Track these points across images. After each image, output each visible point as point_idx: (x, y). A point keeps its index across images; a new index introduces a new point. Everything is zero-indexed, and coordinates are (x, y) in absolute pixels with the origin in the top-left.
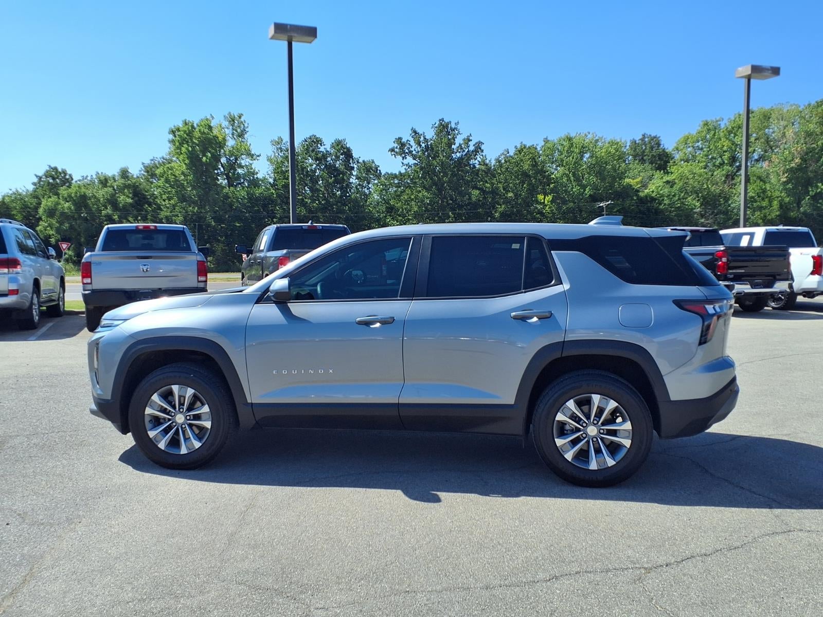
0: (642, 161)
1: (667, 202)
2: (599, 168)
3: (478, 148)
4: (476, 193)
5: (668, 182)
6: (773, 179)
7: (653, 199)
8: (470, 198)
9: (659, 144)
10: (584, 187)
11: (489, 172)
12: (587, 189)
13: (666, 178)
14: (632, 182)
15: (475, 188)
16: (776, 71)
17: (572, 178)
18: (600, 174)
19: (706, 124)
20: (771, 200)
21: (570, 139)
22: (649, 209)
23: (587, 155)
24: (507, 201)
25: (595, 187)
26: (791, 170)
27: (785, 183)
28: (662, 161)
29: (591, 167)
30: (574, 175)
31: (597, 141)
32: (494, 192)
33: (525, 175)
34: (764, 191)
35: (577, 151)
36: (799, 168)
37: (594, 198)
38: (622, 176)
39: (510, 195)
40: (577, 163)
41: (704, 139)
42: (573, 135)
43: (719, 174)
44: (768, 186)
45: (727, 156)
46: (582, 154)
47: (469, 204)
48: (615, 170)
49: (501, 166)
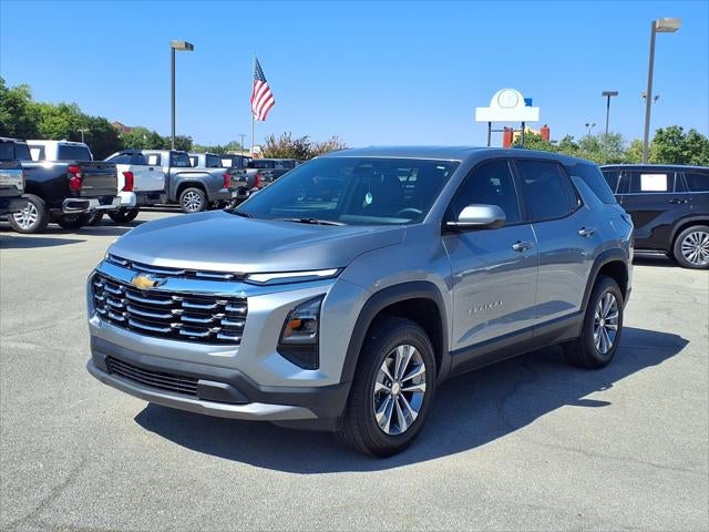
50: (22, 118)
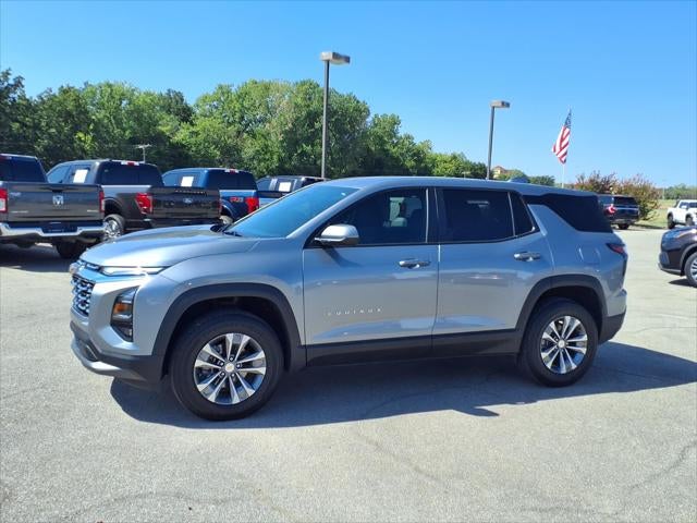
0: (169, 112)
1: (194, 149)
2: (137, 114)
3: (18, 83)
4: (16, 126)
5: (193, 132)
6: (273, 138)
7: (183, 146)
8: (11, 130)
9: (182, 100)
10: (124, 130)
11: (29, 107)
12: (127, 133)
13: (192, 129)
14: (164, 129)
15: (17, 121)
16: (347, 60)
17: (113, 121)
18: (138, 120)
19: (221, 87)
20: (272, 154)
21: (110, 86)
22: (180, 155)
23: (124, 102)
24: (51, 136)
25: (134, 132)
26: (286, 132)
27: (282, 142)
28: (186, 115)
29: (130, 113)
30: (114, 118)
31: (133, 90)
32: (37, 127)
33: (69, 114)
34: (267, 146)
35: (118, 97)
36: (291, 131)
37: (134, 141)
38: (156, 123)
39: (53, 130)
40: (118, 108)
41: (219, 100)
42: (111, 82)
43: (232, 130)
44: (269, 143)
45: (238, 115)
46: (121, 100)
47: (11, 136)
48: (150, 118)
49: (43, 102)
50: (423, 165)
